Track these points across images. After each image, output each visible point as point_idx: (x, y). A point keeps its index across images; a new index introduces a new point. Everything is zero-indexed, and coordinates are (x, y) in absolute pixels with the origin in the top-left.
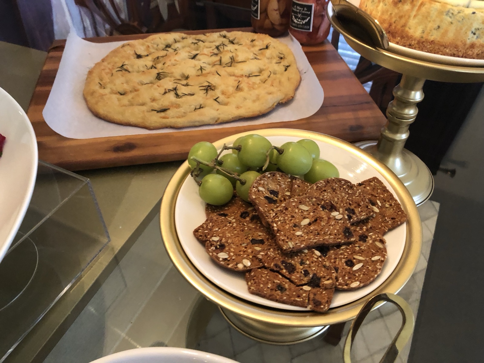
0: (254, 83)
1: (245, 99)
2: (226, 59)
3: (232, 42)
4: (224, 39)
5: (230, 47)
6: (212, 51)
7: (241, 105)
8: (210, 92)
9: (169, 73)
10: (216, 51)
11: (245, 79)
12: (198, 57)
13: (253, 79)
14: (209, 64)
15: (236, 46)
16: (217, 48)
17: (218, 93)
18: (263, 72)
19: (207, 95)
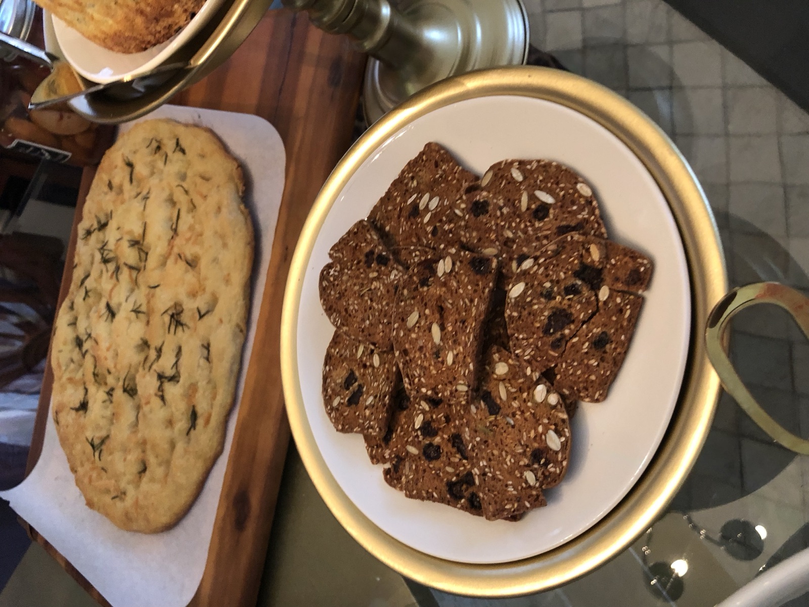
0: (191, 228)
1: (215, 260)
2: (130, 255)
3: (103, 226)
4: (93, 237)
5: (111, 235)
6: (110, 274)
7: (225, 273)
8: (185, 318)
9: (128, 372)
10: (111, 267)
11: (178, 241)
12: (113, 304)
13: (183, 227)
14: (132, 291)
15: (113, 224)
16: (105, 261)
17: (190, 306)
18: (175, 199)
19: (189, 328)
